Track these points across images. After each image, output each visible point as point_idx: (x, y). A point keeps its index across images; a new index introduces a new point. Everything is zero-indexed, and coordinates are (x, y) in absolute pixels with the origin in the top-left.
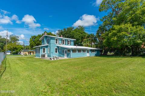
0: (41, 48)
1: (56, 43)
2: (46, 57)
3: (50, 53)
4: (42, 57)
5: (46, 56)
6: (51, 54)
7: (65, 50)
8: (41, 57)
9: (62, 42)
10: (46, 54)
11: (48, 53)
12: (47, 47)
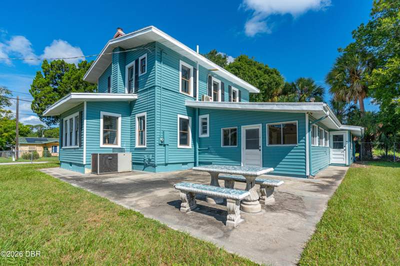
0: (94, 116)
1: (186, 88)
2: (120, 169)
3: (152, 145)
4: (94, 171)
5: (125, 162)
6: (159, 149)
7: (244, 129)
8: (88, 171)
9: (210, 89)
10: (121, 150)
11: (137, 146)
12: (128, 107)
